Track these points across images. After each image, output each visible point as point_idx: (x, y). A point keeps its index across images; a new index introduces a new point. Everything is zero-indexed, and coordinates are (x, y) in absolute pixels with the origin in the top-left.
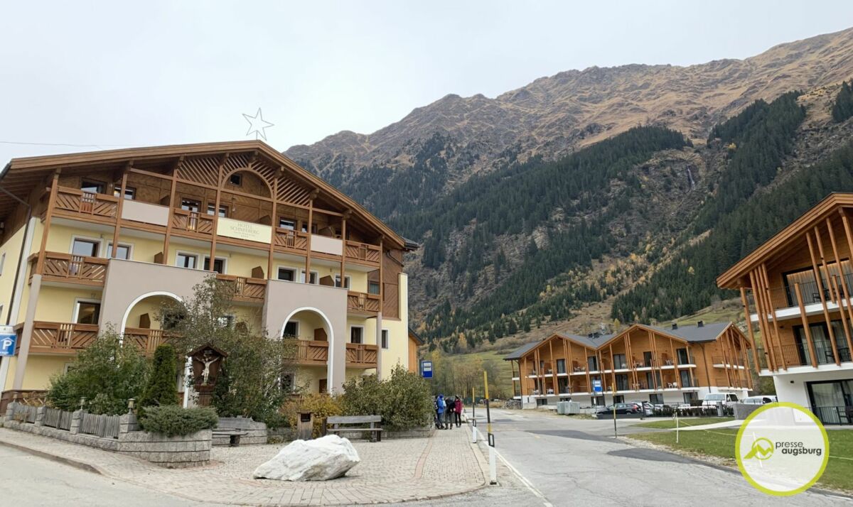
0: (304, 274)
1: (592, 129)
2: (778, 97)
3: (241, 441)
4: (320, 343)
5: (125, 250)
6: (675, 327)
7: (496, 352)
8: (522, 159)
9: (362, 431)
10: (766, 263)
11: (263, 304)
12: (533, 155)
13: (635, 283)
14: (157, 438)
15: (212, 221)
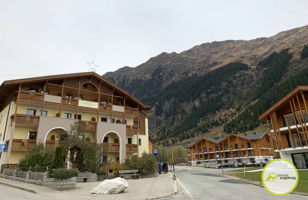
0: (110, 119)
1: (215, 64)
2: (281, 50)
3: (88, 180)
4: (116, 144)
5: (46, 112)
6: (246, 135)
7: (182, 145)
8: (190, 75)
9: (132, 176)
10: (275, 111)
11: (96, 131)
12: (194, 74)
13: (232, 119)
14: (57, 180)
15: (77, 101)
